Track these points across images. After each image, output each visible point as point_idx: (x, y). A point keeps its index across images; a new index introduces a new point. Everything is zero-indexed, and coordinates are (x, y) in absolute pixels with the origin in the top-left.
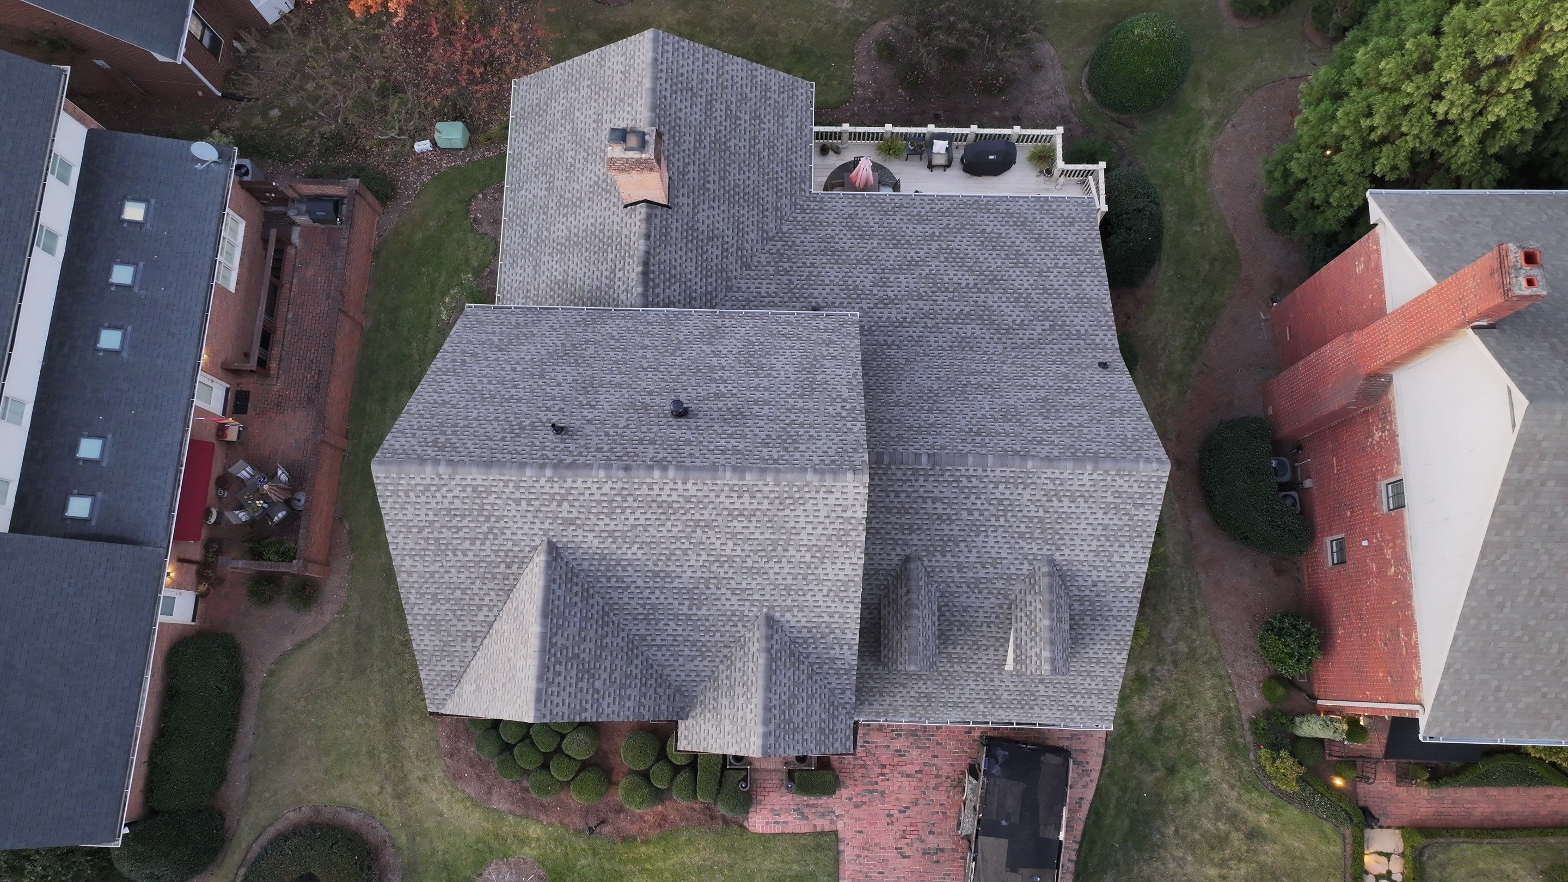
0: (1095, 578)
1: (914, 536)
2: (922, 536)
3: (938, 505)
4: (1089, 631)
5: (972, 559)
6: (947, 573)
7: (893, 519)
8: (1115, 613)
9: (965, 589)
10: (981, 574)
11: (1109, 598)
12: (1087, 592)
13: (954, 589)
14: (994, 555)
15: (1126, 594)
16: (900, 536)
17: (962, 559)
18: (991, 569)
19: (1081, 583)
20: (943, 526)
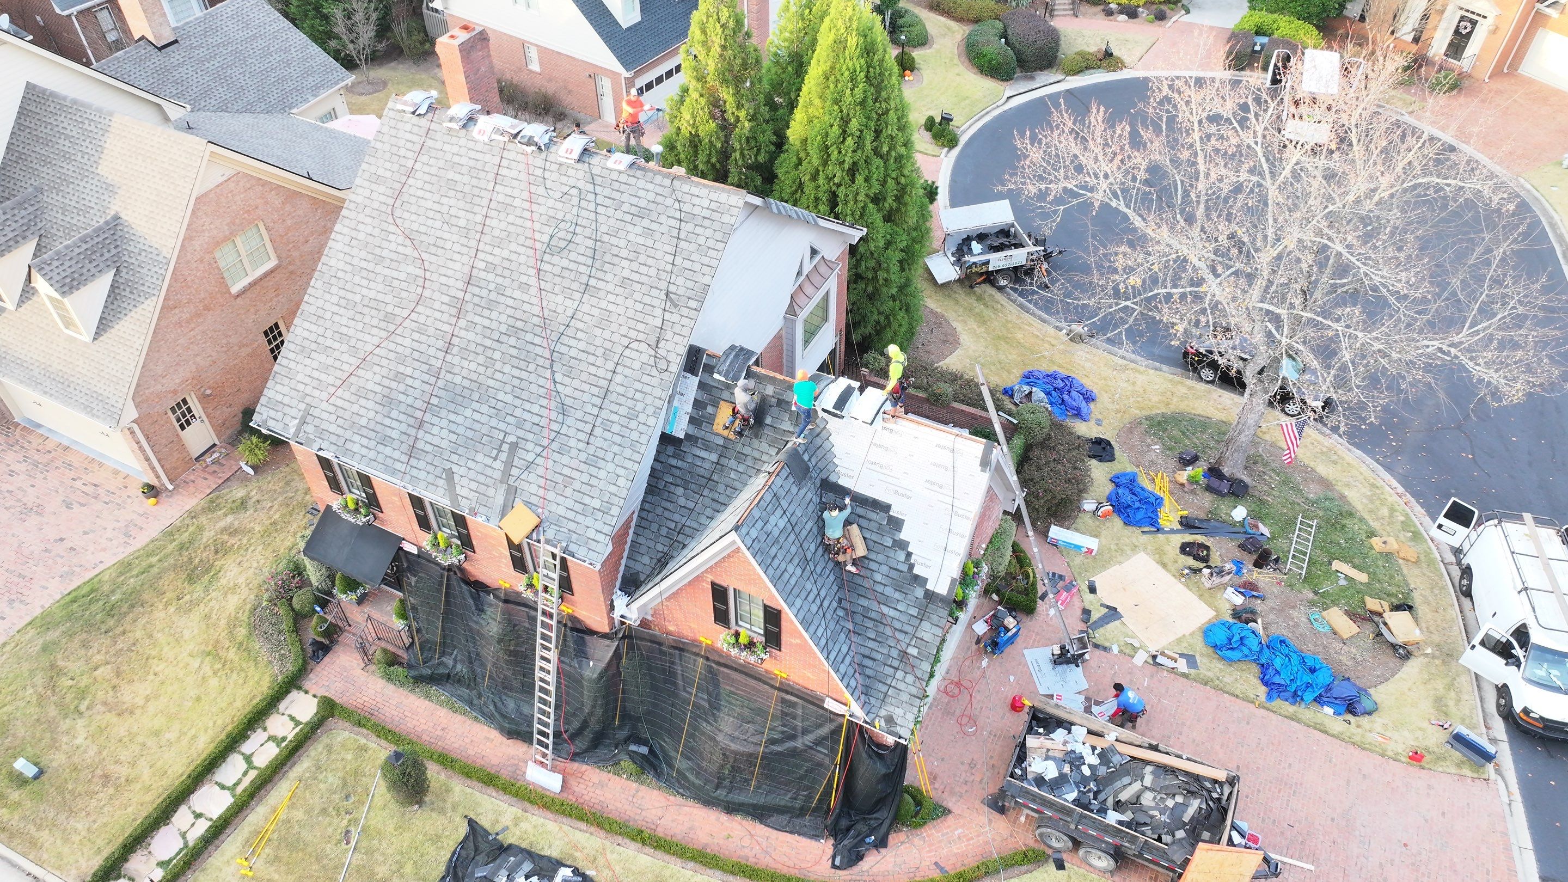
0: (141, 246)
1: (45, 169)
2: (50, 171)
3: (67, 143)
4: (125, 305)
5: (73, 203)
6: (54, 213)
7: (37, 149)
8: (145, 288)
9: (61, 234)
10: (74, 222)
11: (145, 271)
12: (133, 260)
13: (54, 231)
14: (86, 203)
15: (156, 269)
16: (37, 166)
17: (67, 201)
18: (81, 218)
19: (131, 248)
20: (64, 165)
